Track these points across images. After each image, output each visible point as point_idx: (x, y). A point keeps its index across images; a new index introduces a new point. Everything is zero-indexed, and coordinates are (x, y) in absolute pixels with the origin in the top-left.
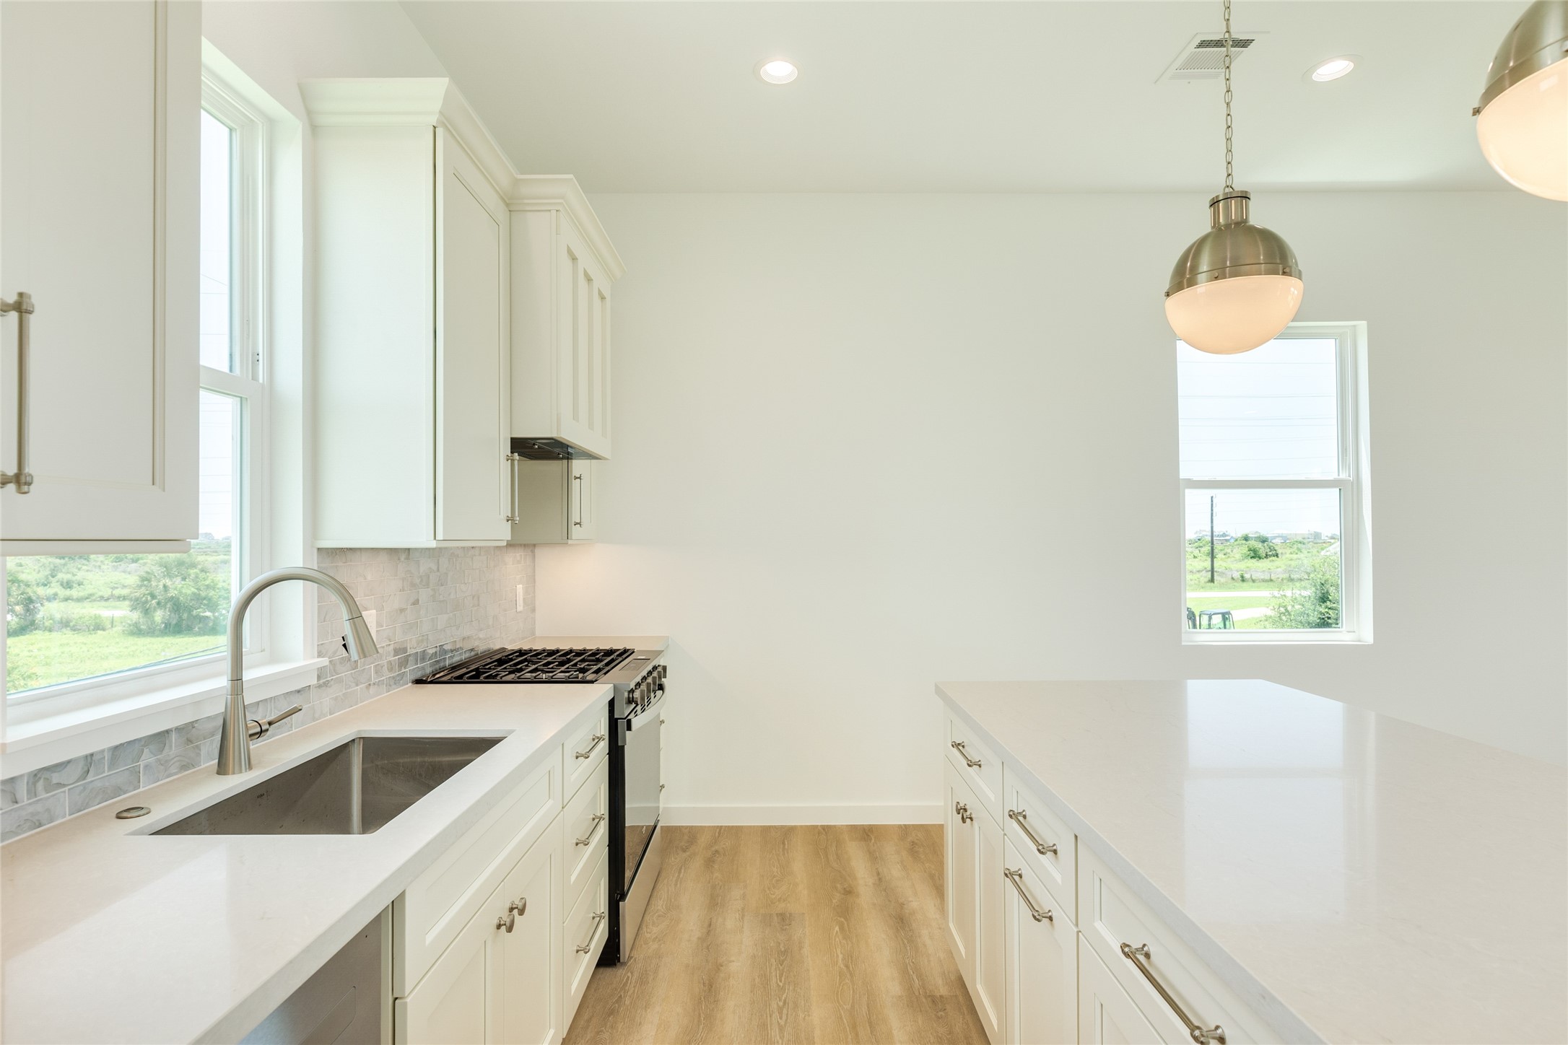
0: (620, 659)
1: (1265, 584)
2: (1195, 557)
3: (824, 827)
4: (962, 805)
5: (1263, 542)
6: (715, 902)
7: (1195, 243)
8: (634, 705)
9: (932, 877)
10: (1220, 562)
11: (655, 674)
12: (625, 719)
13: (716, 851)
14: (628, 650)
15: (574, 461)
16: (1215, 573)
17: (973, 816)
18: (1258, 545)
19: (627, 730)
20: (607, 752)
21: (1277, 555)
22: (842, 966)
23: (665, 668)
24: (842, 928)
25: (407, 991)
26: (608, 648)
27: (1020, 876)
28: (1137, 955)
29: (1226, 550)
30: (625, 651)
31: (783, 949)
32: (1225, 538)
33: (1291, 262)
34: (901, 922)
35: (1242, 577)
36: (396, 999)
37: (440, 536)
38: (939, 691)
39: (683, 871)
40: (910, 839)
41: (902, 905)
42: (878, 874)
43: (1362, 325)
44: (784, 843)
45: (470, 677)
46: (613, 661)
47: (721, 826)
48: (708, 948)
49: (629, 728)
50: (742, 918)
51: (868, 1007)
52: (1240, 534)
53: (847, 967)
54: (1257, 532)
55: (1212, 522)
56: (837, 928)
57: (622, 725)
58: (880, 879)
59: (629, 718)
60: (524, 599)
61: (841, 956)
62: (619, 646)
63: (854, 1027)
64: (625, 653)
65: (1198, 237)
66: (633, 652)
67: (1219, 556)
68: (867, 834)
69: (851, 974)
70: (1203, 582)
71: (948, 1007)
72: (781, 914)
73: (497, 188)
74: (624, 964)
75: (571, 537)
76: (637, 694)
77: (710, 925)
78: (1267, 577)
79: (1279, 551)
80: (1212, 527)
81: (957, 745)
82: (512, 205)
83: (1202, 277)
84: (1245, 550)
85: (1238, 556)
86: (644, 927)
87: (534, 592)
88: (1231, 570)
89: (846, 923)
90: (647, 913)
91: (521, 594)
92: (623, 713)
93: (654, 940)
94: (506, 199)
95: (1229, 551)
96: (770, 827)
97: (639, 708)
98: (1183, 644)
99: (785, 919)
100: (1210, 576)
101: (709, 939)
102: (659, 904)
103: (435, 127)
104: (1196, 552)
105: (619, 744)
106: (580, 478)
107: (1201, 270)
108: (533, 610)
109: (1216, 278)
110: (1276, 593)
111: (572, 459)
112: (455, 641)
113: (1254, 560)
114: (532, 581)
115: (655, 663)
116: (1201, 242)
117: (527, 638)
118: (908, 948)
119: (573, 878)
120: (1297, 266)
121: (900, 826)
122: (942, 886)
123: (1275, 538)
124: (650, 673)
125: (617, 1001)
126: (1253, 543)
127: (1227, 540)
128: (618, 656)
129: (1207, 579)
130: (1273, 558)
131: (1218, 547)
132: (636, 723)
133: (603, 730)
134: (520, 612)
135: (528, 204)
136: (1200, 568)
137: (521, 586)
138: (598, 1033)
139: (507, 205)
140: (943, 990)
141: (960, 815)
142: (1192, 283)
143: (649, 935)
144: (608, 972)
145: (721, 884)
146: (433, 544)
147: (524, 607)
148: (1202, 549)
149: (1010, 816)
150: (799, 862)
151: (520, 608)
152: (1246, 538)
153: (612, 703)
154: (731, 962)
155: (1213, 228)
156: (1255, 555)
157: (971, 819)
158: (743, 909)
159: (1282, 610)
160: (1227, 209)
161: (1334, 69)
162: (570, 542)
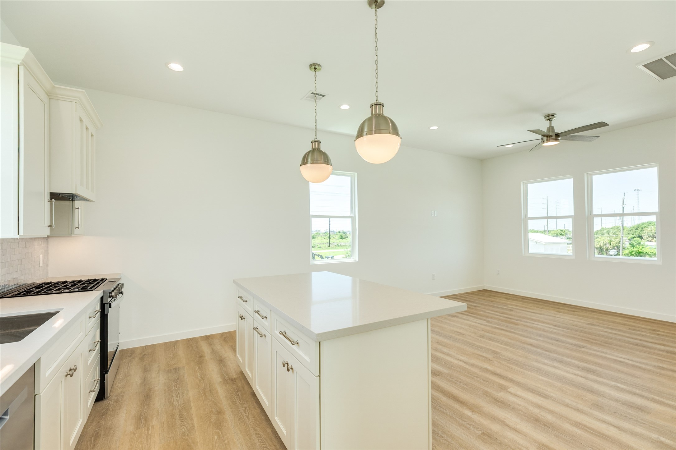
0: (102, 282)
1: (344, 247)
2: (324, 239)
3: (190, 339)
4: (241, 315)
5: (344, 233)
6: (146, 370)
7: (307, 152)
8: (111, 298)
9: (232, 346)
10: (332, 240)
11: (119, 286)
12: (108, 303)
13: (145, 354)
14: (104, 279)
15: (75, 202)
16: (330, 244)
17: (245, 318)
18: (342, 234)
19: (109, 308)
20: (100, 317)
21: (348, 238)
22: (200, 378)
23: (123, 284)
24: (199, 368)
25: (41, 392)
26: (94, 279)
27: (258, 329)
28: (283, 334)
29: (334, 236)
30: (103, 279)
31: (177, 379)
32: (333, 232)
33: (329, 162)
34: (221, 361)
35: (338, 245)
36: (36, 395)
37: (21, 233)
38: (234, 282)
39: (130, 363)
40: (224, 337)
41: (221, 357)
42: (212, 349)
43: (356, 174)
44: (174, 347)
45: (24, 294)
46: (98, 283)
47: (146, 346)
48: (145, 385)
49: (110, 307)
50: (159, 373)
51: (210, 387)
52: (338, 231)
53: (202, 378)
54: (342, 230)
55: (329, 227)
56: (197, 368)
57: (107, 306)
58: (213, 351)
59: (110, 303)
60: (43, 261)
61: (199, 376)
62: (101, 278)
63: (205, 393)
64: (103, 280)
65: (309, 150)
66: (107, 279)
67: (332, 238)
68: (208, 338)
69: (203, 380)
70: (326, 247)
71: (237, 380)
72: (175, 368)
73: (45, 89)
74: (107, 398)
75: (74, 233)
76: (113, 294)
77: (145, 378)
78: (345, 245)
79: (348, 236)
80: (329, 229)
81: (240, 297)
82: (50, 96)
83: (309, 162)
84: (339, 236)
85: (337, 238)
86: (114, 385)
87: (48, 258)
88: (335, 243)
89: (200, 366)
90: (115, 380)
91: (42, 259)
92: (108, 301)
93: (120, 388)
94: (48, 93)
95: (335, 236)
96: (168, 342)
97: (113, 299)
98: (311, 264)
99: (176, 370)
100: (329, 245)
101: (145, 382)
102: (120, 376)
103: (19, 65)
104: (325, 237)
105: (106, 313)
106: (79, 209)
107: (309, 160)
108: (47, 266)
109: (312, 163)
110: (345, 250)
111: (74, 201)
112: (10, 280)
113: (341, 239)
114: (47, 253)
115: (118, 283)
116: (309, 152)
117: (44, 278)
118: (223, 368)
119: (89, 362)
120: (331, 162)
121: (220, 334)
122: (235, 348)
123: (347, 232)
124: (117, 287)
125: (106, 411)
126: (341, 234)
127: (334, 233)
128: (100, 281)
129: (328, 246)
130: (347, 239)
131: (331, 235)
132: (113, 305)
133: (98, 308)
134: (41, 267)
135: (60, 97)
136: (326, 242)
137: (42, 255)
138: (98, 422)
139: (48, 95)
140: (235, 376)
141: (241, 318)
142: (307, 163)
143: (117, 387)
144: (100, 403)
145: (148, 364)
146: (18, 237)
147: (43, 264)
148: (327, 236)
149: (255, 312)
150: (181, 352)
151: (41, 265)
152: (339, 232)
153: (102, 298)
154: (155, 387)
155: (312, 149)
156: (342, 238)
157: (244, 319)
158: (159, 370)
159: (347, 255)
160: (315, 144)
161: (345, 107)
162: (73, 235)
